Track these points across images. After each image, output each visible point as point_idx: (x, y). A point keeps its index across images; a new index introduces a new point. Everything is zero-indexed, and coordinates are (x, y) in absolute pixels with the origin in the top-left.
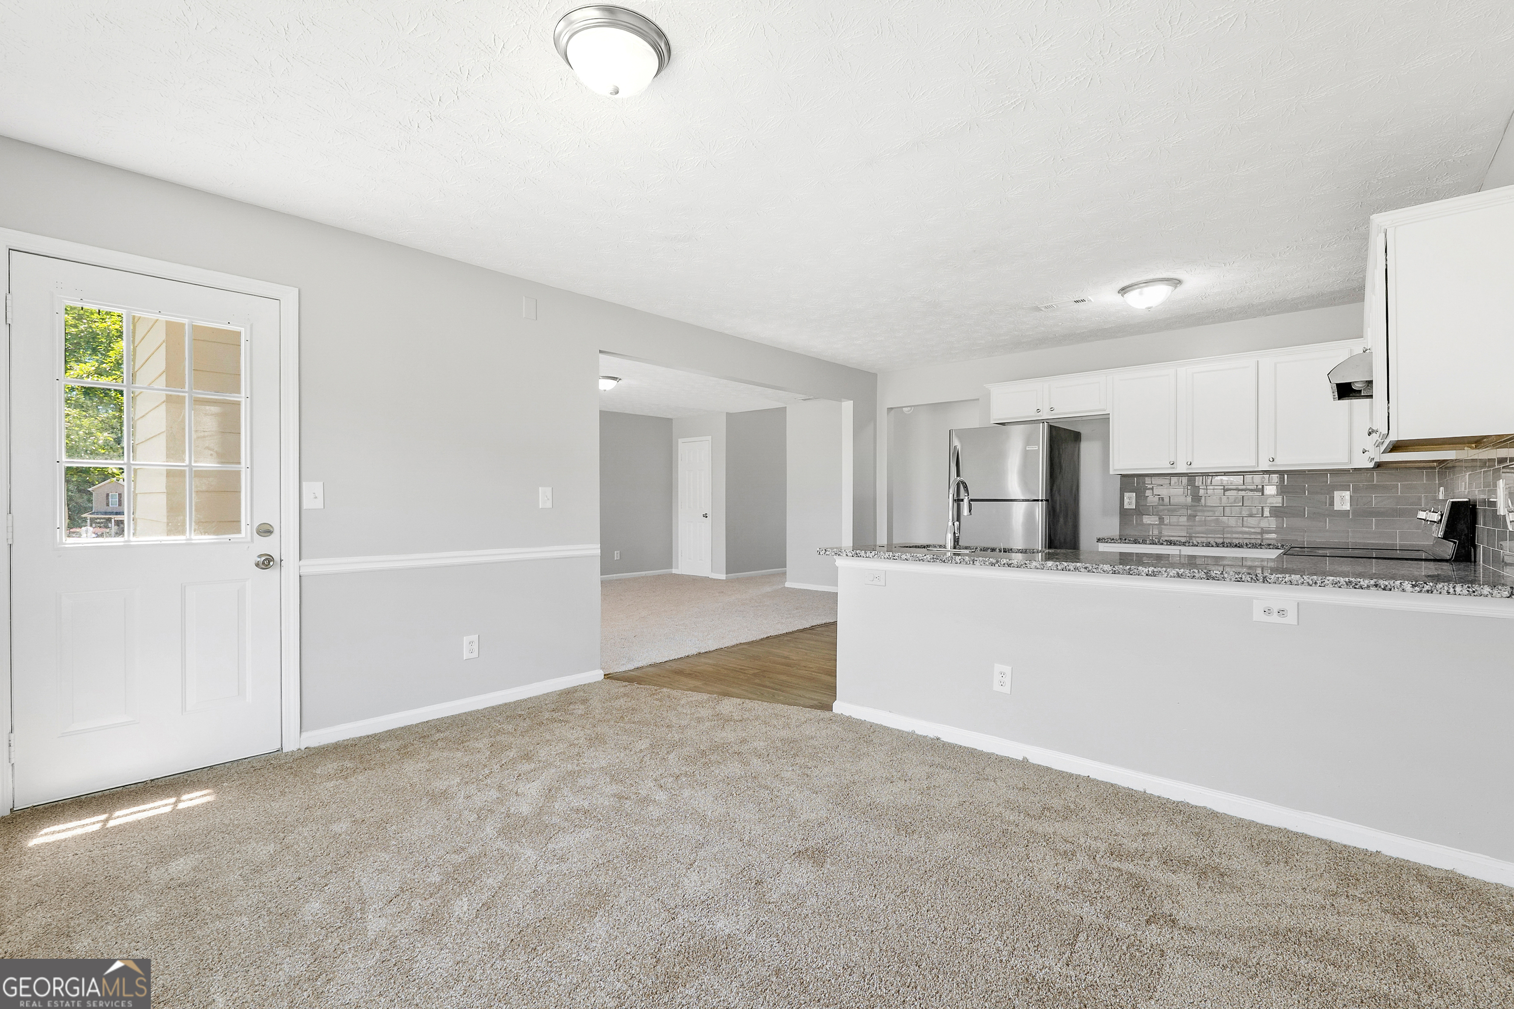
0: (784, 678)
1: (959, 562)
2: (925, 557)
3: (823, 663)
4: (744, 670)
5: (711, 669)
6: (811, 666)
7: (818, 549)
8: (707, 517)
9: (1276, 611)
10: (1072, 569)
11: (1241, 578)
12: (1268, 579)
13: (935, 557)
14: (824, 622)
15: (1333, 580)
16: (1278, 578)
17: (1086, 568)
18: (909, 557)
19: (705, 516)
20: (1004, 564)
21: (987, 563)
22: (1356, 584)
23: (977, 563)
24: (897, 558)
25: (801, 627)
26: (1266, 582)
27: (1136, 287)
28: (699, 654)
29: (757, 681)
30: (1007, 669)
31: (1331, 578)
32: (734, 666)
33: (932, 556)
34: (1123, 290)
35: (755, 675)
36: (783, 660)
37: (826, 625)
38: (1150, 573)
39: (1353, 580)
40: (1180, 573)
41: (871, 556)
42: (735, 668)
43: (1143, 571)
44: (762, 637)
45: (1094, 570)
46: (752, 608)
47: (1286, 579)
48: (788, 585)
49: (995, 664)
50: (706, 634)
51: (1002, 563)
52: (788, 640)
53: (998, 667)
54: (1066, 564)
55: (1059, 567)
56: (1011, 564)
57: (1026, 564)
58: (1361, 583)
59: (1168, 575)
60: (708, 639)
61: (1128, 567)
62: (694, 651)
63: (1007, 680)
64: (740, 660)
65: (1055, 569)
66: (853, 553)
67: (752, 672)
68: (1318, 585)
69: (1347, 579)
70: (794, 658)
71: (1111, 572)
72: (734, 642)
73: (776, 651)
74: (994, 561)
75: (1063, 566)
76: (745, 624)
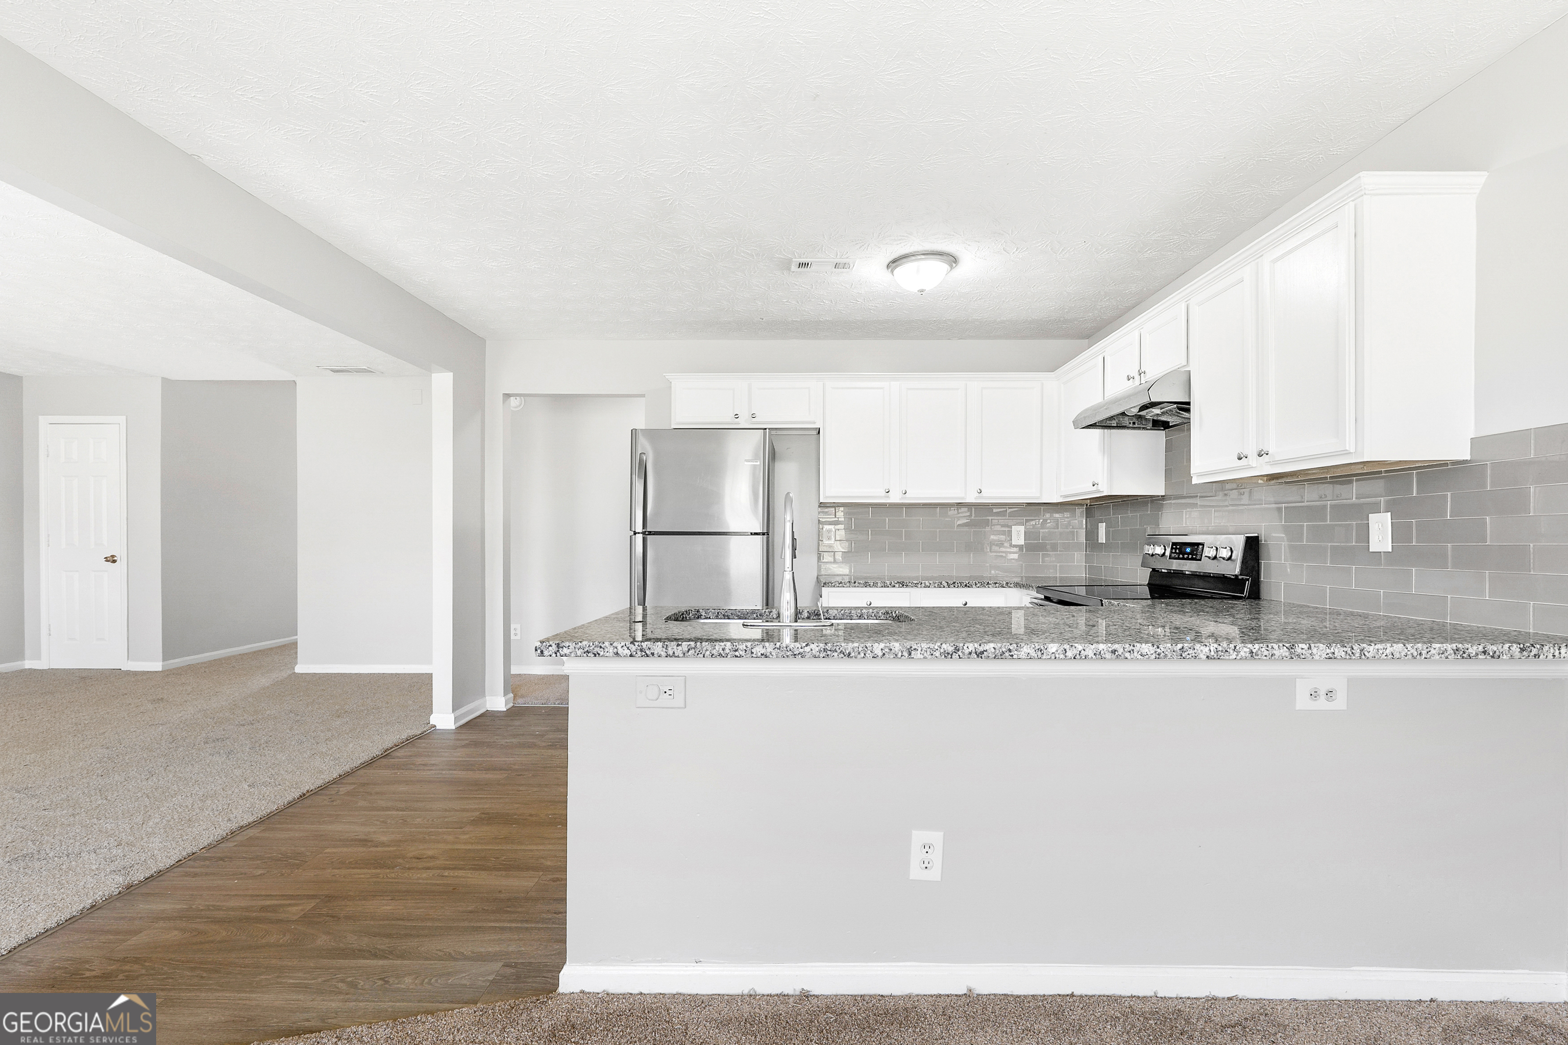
0: (386, 907)
1: (880, 654)
2: (807, 649)
3: (450, 838)
4: (273, 909)
5: (175, 936)
6: (430, 853)
7: (538, 644)
8: (114, 561)
9: (1322, 692)
10: (1091, 654)
11: (1334, 653)
12: (1366, 653)
13: (829, 646)
14: (404, 736)
15: (1440, 648)
16: (1378, 649)
17: (1114, 652)
18: (769, 650)
19: (112, 560)
20: (970, 653)
21: (937, 653)
22: (1464, 653)
23: (916, 655)
24: (743, 653)
25: (365, 757)
26: (1363, 657)
27: (913, 258)
28: (129, 891)
29: (322, 940)
30: (936, 837)
31: (1437, 646)
32: (243, 903)
33: (822, 645)
34: (894, 263)
35: (307, 919)
36: (360, 851)
37: (410, 741)
38: (1212, 653)
39: (1460, 646)
40: (1254, 651)
41: (679, 652)
42: (247, 909)
43: (1201, 651)
44: (290, 798)
45: (1127, 655)
46: (242, 728)
47: (1388, 651)
48: (299, 669)
49: (914, 832)
50: (139, 819)
51: (967, 651)
52: (348, 793)
53: (919, 837)
54: (1080, 647)
55: (1070, 654)
56: (982, 653)
57: (1010, 650)
58: (1469, 650)
59: (1237, 655)
60: (149, 835)
61: (1180, 646)
62: (113, 884)
63: (936, 856)
64: (255, 877)
65: (1062, 656)
66: (633, 648)
67: (295, 911)
68: (1424, 656)
69: (1454, 646)
70: (384, 839)
71: (1153, 656)
72: (224, 828)
73: (330, 827)
74: (951, 649)
75: (1075, 652)
76: (238, 772)
